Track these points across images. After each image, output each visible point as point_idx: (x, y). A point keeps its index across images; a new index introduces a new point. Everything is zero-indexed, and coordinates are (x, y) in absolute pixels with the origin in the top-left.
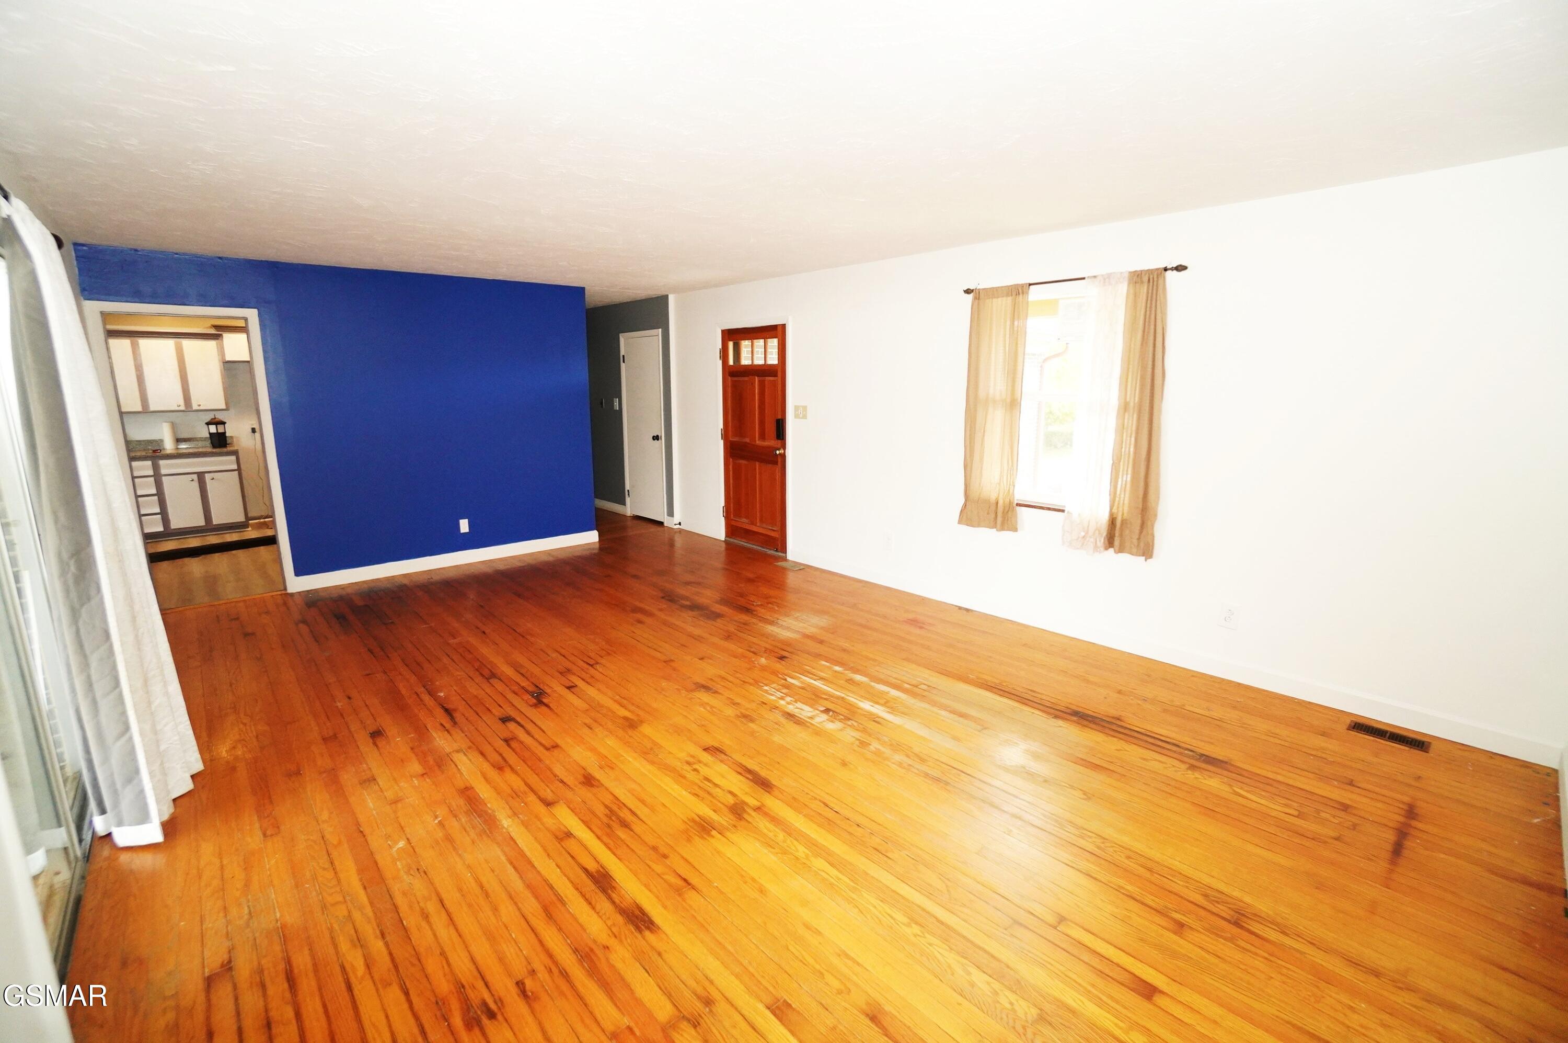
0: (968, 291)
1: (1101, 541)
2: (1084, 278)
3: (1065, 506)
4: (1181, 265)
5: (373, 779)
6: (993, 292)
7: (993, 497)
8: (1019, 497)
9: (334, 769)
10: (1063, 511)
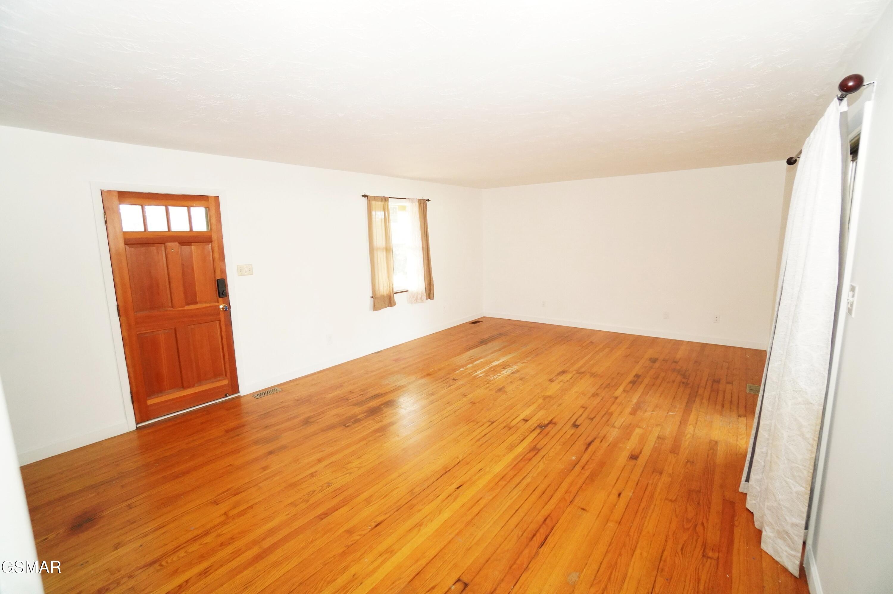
0: (364, 196)
1: (424, 297)
2: (406, 199)
3: (408, 289)
4: (428, 200)
5: (659, 437)
6: (375, 198)
7: (385, 295)
8: (395, 290)
9: (671, 452)
10: (408, 291)
